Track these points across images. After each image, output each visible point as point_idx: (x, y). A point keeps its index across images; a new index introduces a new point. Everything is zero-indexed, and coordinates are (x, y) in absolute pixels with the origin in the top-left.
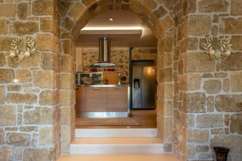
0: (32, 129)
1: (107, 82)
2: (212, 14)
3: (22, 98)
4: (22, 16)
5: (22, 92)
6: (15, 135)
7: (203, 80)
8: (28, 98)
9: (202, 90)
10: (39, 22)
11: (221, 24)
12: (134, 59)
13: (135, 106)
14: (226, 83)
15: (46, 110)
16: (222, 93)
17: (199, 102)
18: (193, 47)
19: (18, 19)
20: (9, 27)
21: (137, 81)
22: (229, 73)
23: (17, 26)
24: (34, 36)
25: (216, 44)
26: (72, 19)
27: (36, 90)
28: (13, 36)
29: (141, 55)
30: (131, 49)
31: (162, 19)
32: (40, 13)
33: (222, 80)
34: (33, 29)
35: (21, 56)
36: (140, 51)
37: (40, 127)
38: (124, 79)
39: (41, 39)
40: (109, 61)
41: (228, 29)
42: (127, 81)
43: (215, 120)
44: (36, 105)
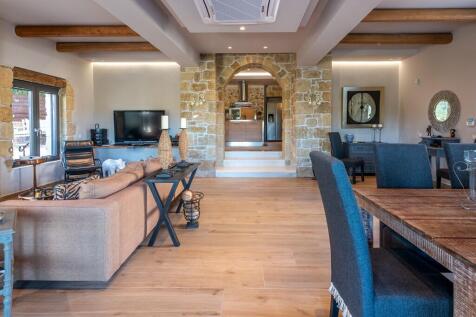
0: (203, 148)
1: (245, 117)
2: (311, 79)
3: (197, 129)
4: (197, 80)
5: (197, 126)
6: (193, 152)
7: (306, 119)
8: (201, 129)
9: (305, 125)
10: (207, 84)
11: (317, 85)
12: (269, 95)
13: (270, 138)
14: (320, 120)
15: (212, 137)
16: (318, 126)
17: (303, 132)
18: (300, 99)
19: (194, 82)
20: (189, 87)
21: (272, 115)
22: (322, 114)
23: (194, 86)
24: (204, 92)
25: (313, 97)
26: (224, 78)
27: (205, 124)
28: (190, 92)
29: (275, 92)
30: (266, 86)
31: (284, 78)
32: (209, 78)
33: (317, 119)
34: (203, 87)
35: (197, 104)
36: (274, 89)
37: (208, 147)
38: (259, 114)
39: (208, 93)
40: (246, 100)
41: (321, 89)
42: (263, 115)
43: (314, 142)
44: (205, 133)
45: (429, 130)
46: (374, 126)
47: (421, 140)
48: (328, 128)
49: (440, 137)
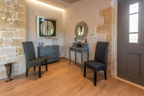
7: (1, 32)
11: (12, 6)
16: (14, 38)
25: (9, 15)
33: (14, 32)
43: (10, 50)
45: (75, 39)
46: (54, 37)
47: (73, 44)
48: (24, 39)
49: (80, 42)
